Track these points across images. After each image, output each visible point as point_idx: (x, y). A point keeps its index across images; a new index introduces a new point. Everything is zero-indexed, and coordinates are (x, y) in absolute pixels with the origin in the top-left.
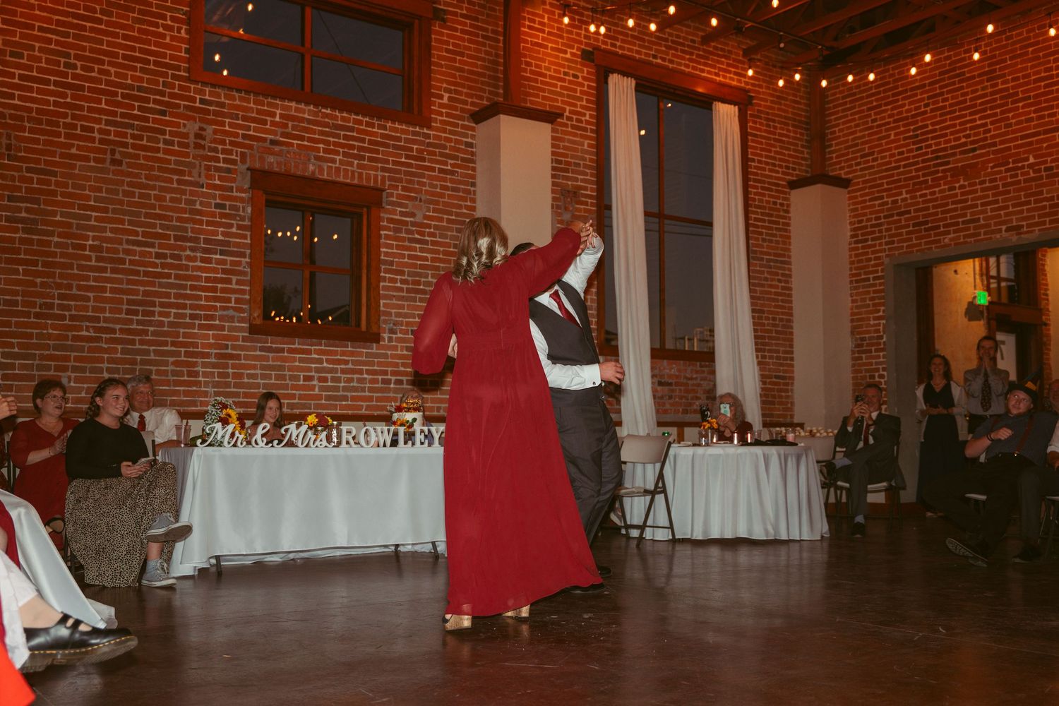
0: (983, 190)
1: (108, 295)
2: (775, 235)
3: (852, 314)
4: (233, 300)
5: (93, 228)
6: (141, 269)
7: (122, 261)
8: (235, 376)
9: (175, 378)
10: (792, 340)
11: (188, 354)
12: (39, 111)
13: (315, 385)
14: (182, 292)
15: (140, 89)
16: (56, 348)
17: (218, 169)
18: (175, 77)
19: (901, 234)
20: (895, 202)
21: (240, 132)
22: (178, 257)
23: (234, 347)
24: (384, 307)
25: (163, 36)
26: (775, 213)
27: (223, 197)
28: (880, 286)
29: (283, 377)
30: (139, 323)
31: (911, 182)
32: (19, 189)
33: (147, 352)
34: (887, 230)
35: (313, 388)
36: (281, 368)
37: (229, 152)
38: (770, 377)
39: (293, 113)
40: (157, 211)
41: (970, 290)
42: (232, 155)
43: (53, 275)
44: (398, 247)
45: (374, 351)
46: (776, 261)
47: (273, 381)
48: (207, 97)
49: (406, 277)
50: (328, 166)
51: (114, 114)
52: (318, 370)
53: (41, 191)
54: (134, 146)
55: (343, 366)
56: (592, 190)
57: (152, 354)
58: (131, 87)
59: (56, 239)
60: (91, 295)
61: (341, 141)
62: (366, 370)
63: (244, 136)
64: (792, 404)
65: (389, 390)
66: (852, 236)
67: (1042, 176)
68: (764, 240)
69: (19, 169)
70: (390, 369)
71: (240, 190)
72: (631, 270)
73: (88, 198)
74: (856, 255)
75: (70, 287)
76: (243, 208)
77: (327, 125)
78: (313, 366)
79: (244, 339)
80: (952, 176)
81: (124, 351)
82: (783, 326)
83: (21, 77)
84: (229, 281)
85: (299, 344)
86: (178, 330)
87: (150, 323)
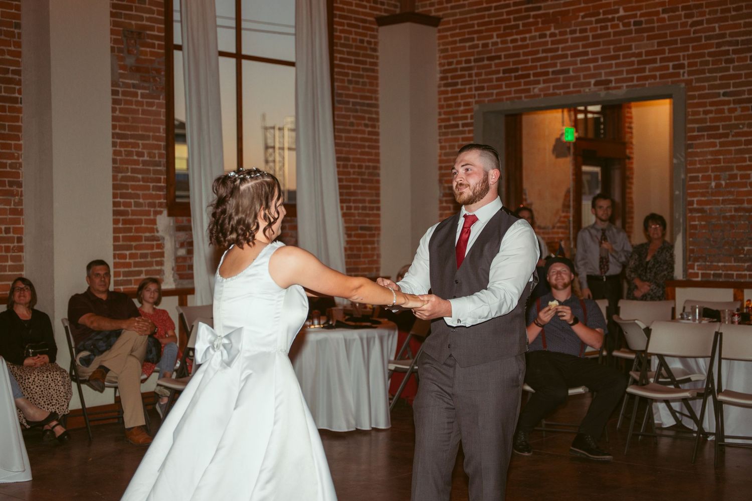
0: (574, 40)
2: (362, 76)
3: (441, 161)
10: (378, 189)
19: (491, 80)
20: (485, 45)
26: (362, 52)
28: (469, 133)
31: (502, 25)
34: (477, 75)
38: (356, 229)
41: (558, 125)
46: (363, 105)
56: (159, 30)
64: (379, 256)
66: (442, 79)
67: (632, 30)
68: (350, 82)
72: (204, 119)
74: (446, 99)
80: (543, 23)
82: (370, 174)
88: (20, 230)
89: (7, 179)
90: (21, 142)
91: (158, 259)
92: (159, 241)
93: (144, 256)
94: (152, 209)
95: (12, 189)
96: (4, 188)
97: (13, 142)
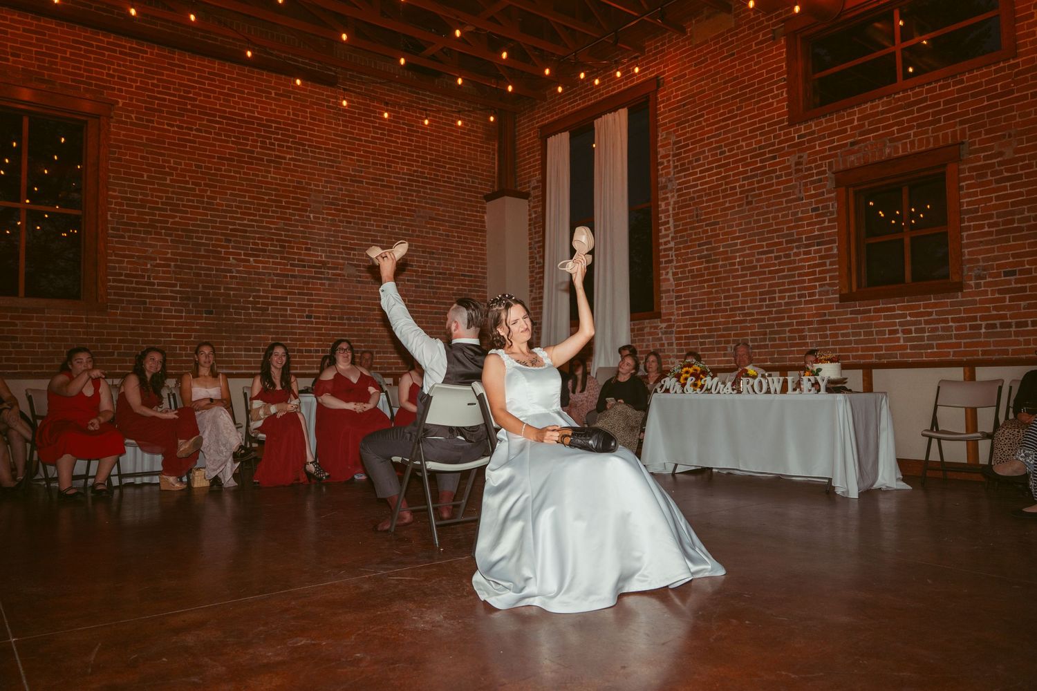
1: (749, 291)
4: (828, 278)
5: (738, 251)
6: (767, 269)
7: (755, 267)
8: (833, 336)
9: (791, 342)
11: (798, 324)
12: (710, 188)
13: (899, 338)
14: (793, 279)
15: (760, 148)
16: (724, 329)
17: (813, 182)
18: (781, 129)
21: (827, 147)
22: (788, 256)
23: (830, 314)
24: (968, 255)
25: (772, 104)
27: (817, 202)
29: (871, 333)
30: (767, 306)
32: (702, 238)
33: (772, 326)
35: (898, 340)
36: (869, 326)
37: (821, 166)
39: (869, 112)
40: (775, 227)
42: (822, 167)
43: (719, 285)
44: (982, 193)
45: (960, 299)
47: (862, 337)
48: (803, 132)
49: (995, 220)
50: (902, 144)
51: (746, 172)
52: (901, 324)
53: (712, 236)
54: (759, 188)
55: (926, 318)
57: (776, 326)
58: (755, 150)
59: (721, 263)
60: (740, 293)
61: (916, 115)
62: (952, 318)
63: (830, 149)
65: (979, 335)
69: (701, 227)
70: (979, 315)
71: (829, 192)
73: (735, 232)
75: (728, 291)
76: (833, 205)
77: (900, 107)
78: (897, 321)
79: (837, 307)
81: (760, 327)
83: (701, 172)
85: (884, 304)
86: (791, 307)
87: (773, 306)
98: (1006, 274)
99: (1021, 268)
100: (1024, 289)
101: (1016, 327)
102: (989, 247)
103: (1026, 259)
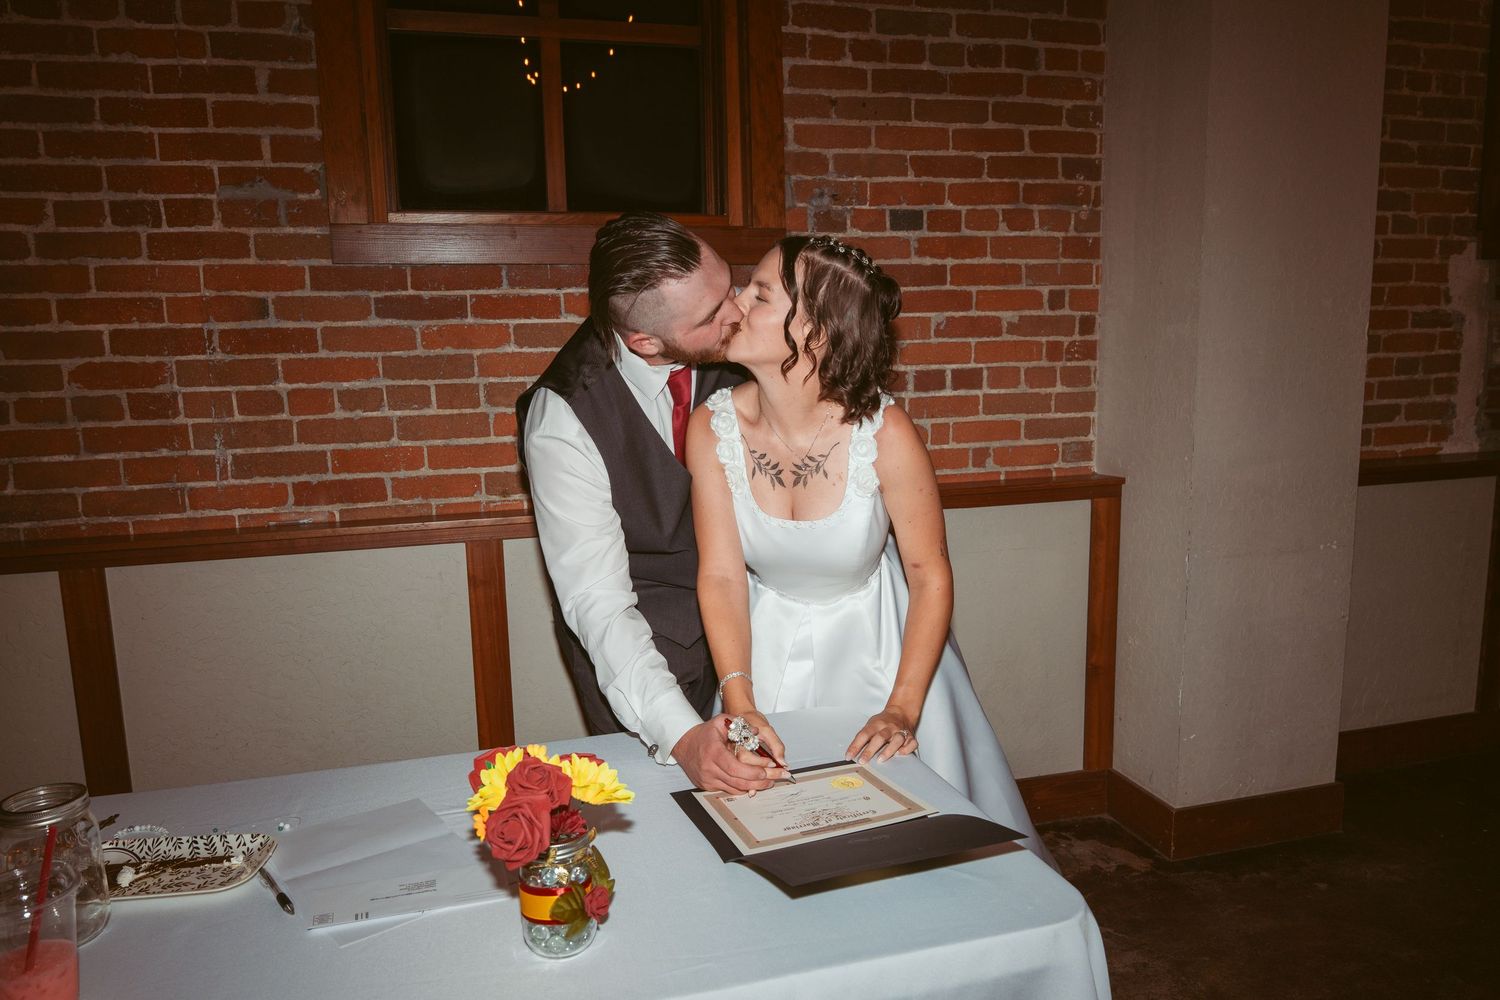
4: (266, 146)
8: (299, 401)
9: (90, 424)
11: (121, 341)
14: (77, 127)
24: (798, 140)
29: (468, 396)
36: (461, 366)
47: (433, 411)
49: (872, 34)
79: (320, 279)
84: (244, 80)
85: (512, 285)
86: (75, 261)
88: (1089, 300)
89: (1058, 156)
90: (1102, 47)
91: (1445, 375)
92: (1449, 325)
93: (1408, 366)
94: (1439, 238)
95: (1074, 182)
96: (1052, 181)
97: (1079, 48)
98: (903, 221)
99: (934, 207)
100: (937, 275)
101: (917, 388)
102: (854, 123)
103: (948, 181)
